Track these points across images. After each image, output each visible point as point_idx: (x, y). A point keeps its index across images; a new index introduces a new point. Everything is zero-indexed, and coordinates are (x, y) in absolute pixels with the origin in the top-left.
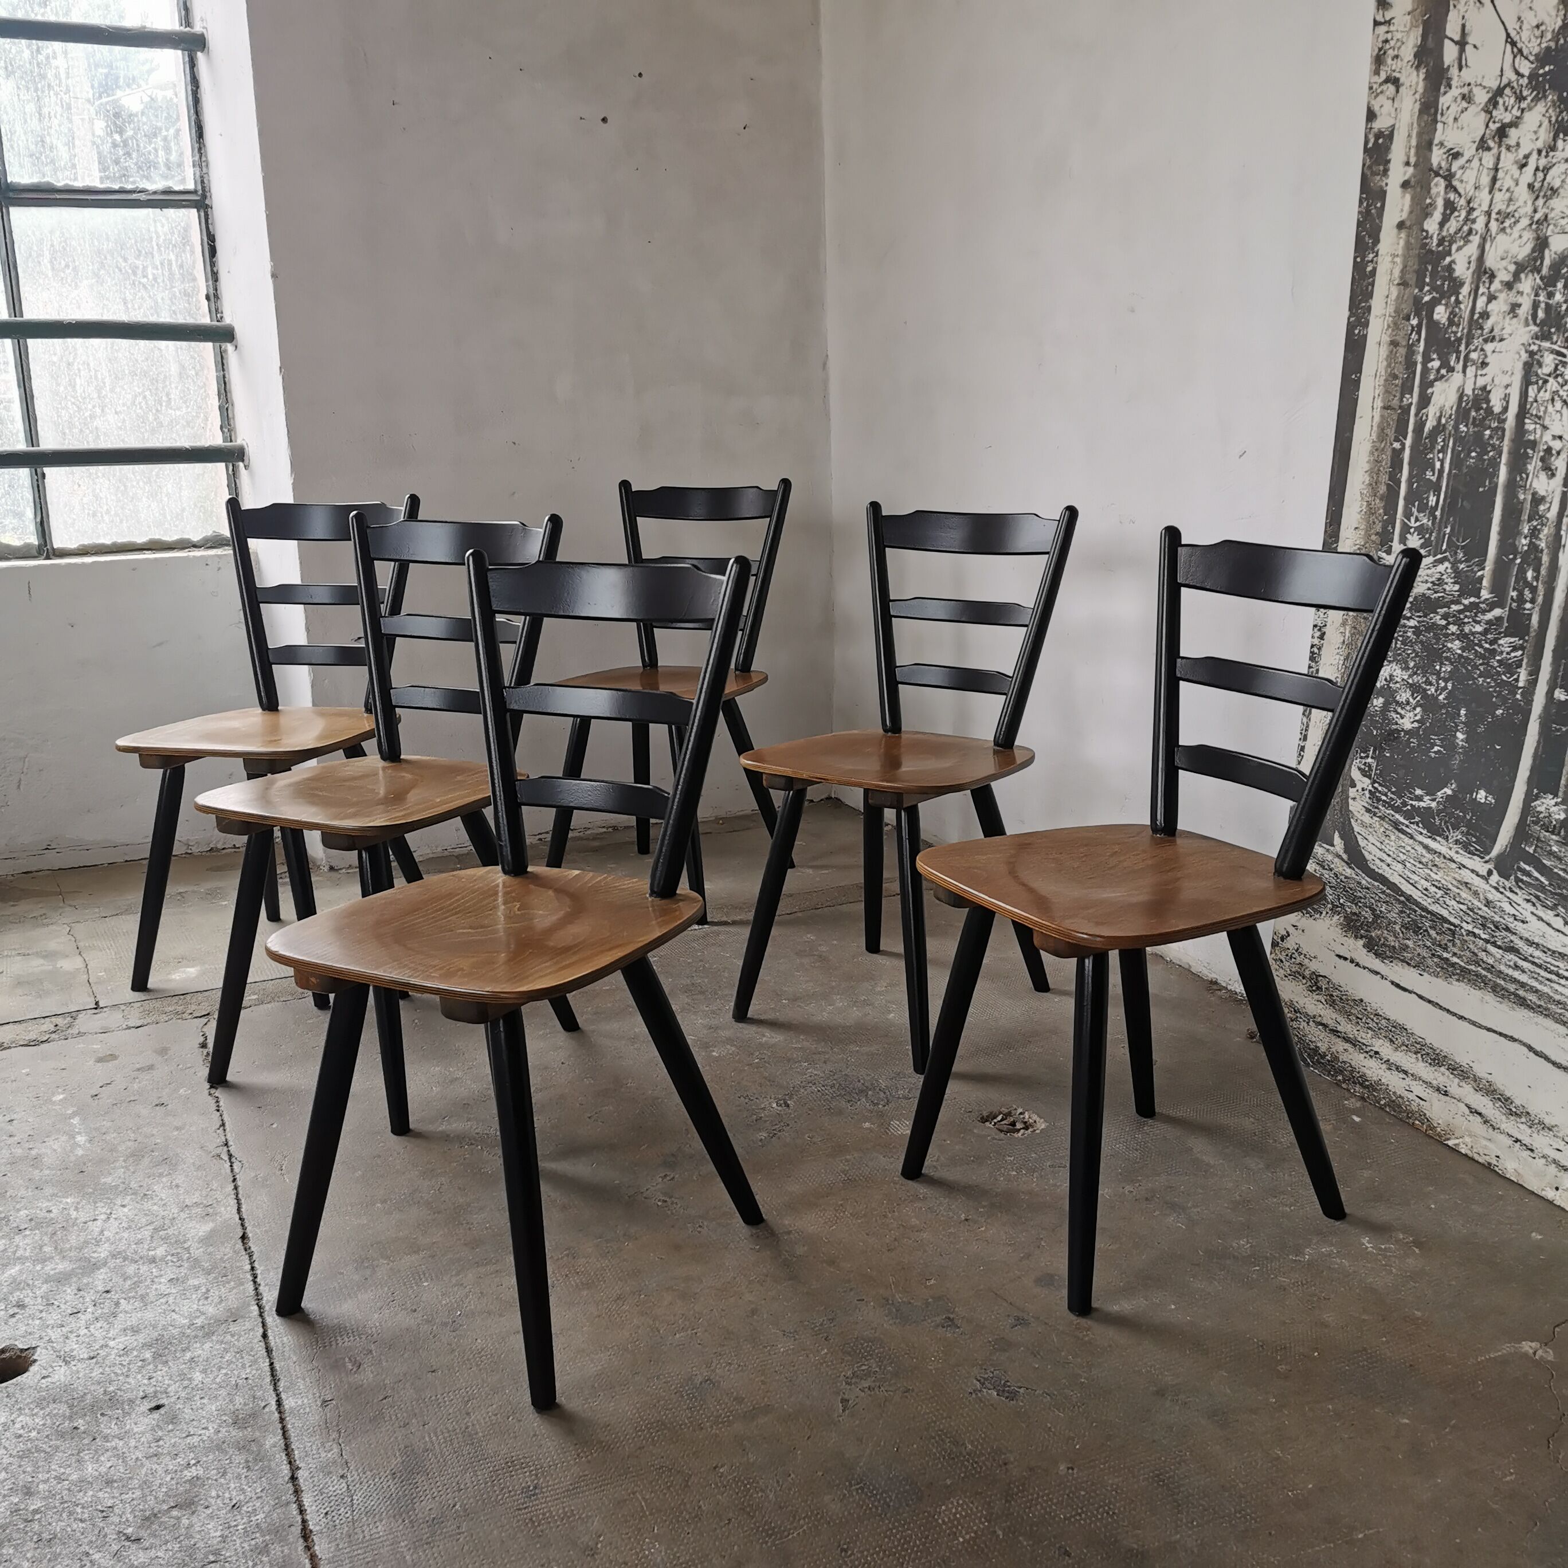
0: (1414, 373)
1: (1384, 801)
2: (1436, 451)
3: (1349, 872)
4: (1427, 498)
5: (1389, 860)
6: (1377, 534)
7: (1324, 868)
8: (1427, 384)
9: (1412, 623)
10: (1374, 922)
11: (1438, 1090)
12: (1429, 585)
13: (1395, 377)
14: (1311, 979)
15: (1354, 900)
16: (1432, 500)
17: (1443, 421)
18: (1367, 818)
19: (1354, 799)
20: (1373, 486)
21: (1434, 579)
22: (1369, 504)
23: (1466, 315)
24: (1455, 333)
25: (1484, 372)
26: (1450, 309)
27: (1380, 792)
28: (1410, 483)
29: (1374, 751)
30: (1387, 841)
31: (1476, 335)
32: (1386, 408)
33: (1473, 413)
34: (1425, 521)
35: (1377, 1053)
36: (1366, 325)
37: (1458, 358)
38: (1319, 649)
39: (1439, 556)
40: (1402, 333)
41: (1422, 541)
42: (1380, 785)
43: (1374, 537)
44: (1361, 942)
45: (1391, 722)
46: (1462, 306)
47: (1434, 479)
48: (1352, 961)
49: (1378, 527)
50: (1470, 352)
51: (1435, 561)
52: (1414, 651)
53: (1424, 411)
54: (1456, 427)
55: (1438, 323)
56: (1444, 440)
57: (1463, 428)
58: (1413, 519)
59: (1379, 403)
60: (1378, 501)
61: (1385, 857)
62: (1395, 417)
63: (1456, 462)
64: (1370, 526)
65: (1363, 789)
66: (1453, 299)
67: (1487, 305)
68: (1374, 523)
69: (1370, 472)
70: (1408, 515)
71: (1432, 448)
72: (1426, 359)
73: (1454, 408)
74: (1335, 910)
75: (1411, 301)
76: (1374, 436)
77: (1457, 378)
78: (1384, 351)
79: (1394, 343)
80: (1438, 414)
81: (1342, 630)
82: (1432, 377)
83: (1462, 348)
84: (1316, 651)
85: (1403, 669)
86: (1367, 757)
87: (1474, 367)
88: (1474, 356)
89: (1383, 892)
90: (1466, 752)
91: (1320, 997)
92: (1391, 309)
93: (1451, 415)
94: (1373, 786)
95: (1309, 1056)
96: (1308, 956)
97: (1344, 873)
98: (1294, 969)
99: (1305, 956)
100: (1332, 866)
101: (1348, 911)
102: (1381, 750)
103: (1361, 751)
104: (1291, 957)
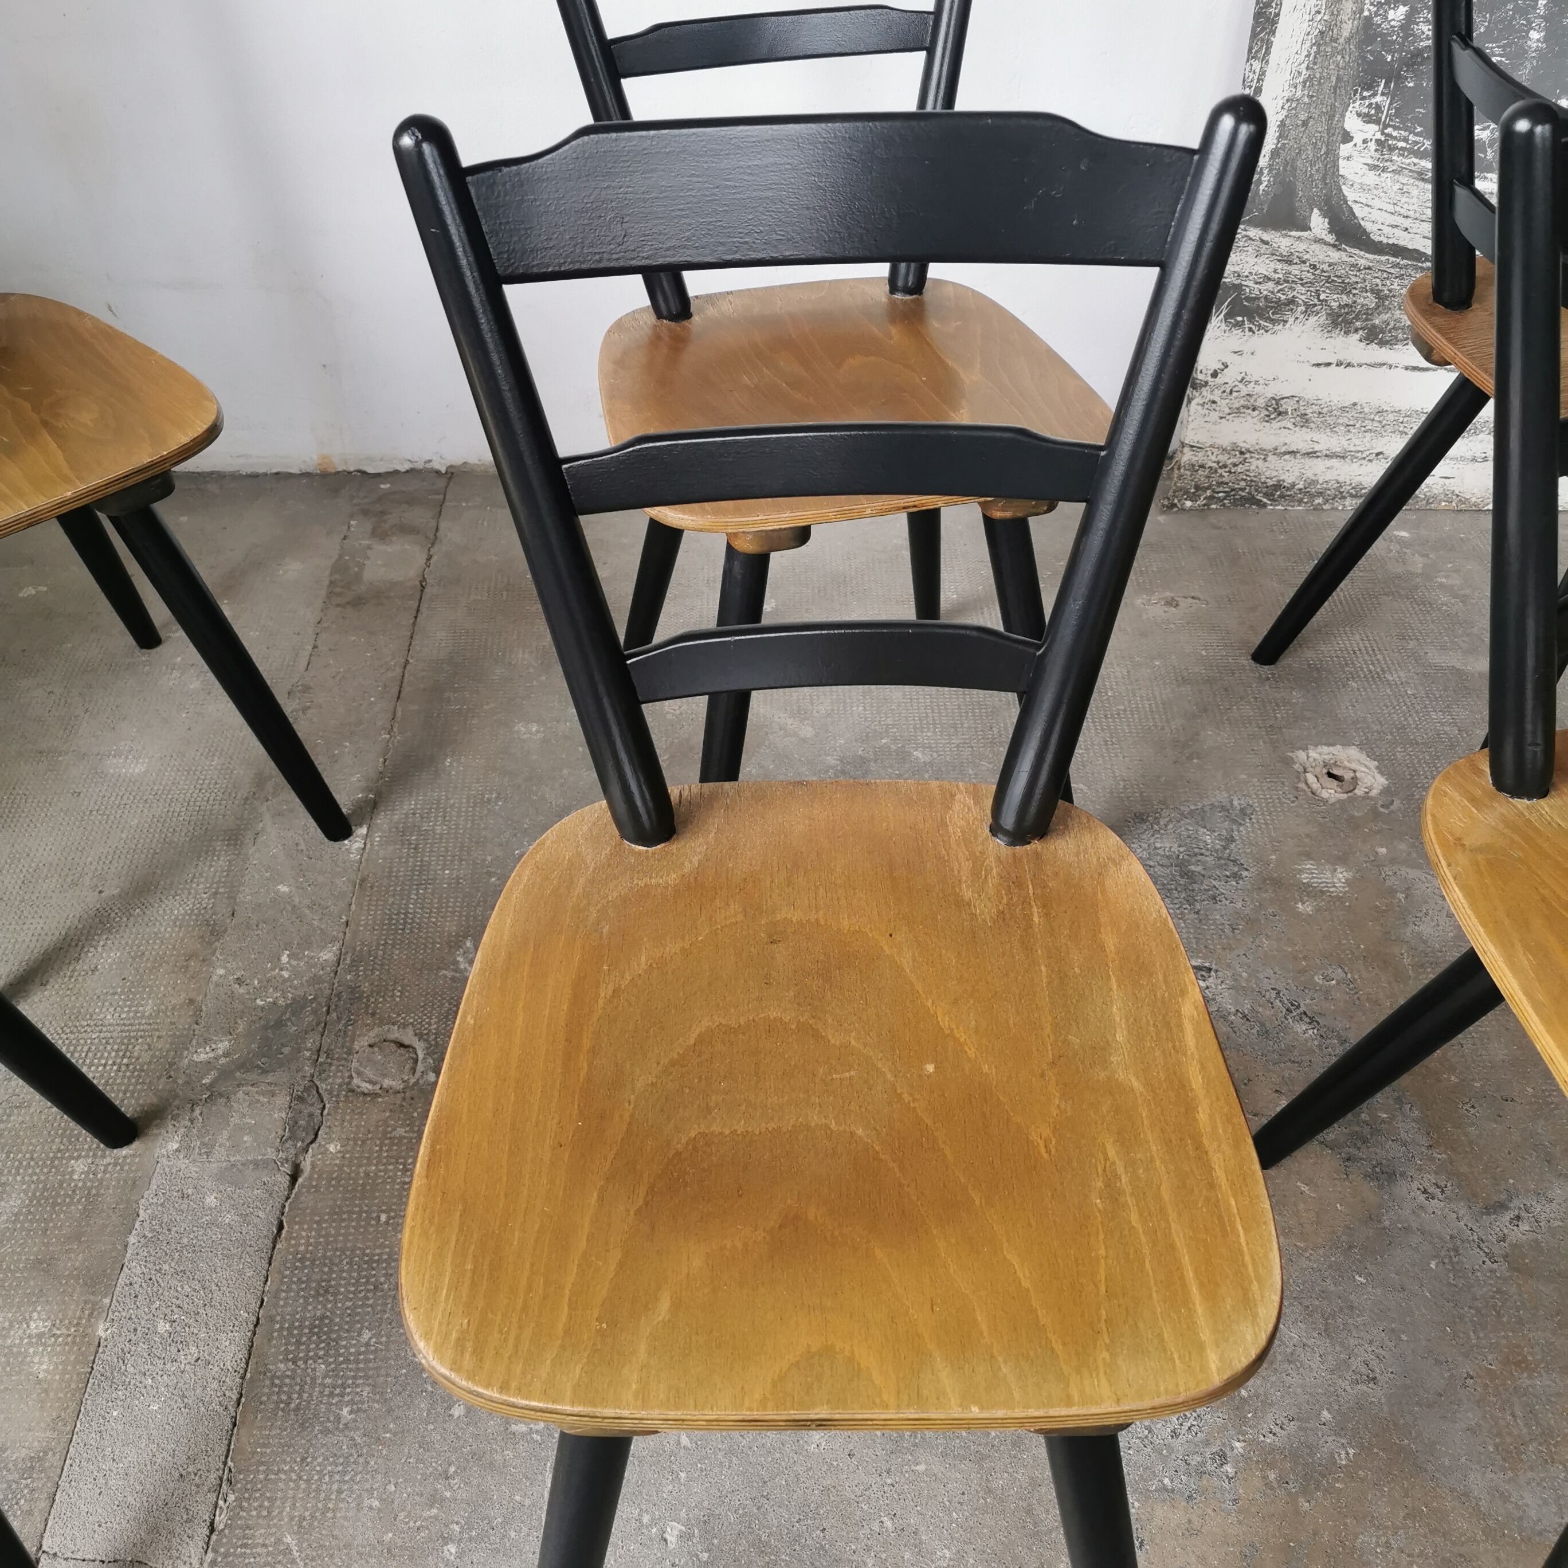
1: (1403, 149)
3: (1335, 256)
5: (1406, 223)
7: (1290, 263)
10: (1377, 307)
11: (1474, 460)
14: (1267, 407)
15: (1345, 288)
18: (1371, 178)
19: (1348, 158)
27: (1395, 138)
29: (1387, 84)
30: (1404, 200)
35: (1378, 454)
42: (1395, 128)
44: (1357, 336)
48: (1339, 364)
61: (1400, 221)
65: (1365, 141)
74: (1309, 309)
86: (1374, 95)
89: (1396, 265)
90: (1541, 54)
91: (1283, 423)
94: (1383, 133)
95: (1266, 495)
96: (1262, 382)
97: (1327, 259)
98: (1237, 405)
99: (1256, 383)
100: (1305, 257)
101: (1335, 305)
102: (1399, 78)
103: (1363, 89)
104: (1231, 392)
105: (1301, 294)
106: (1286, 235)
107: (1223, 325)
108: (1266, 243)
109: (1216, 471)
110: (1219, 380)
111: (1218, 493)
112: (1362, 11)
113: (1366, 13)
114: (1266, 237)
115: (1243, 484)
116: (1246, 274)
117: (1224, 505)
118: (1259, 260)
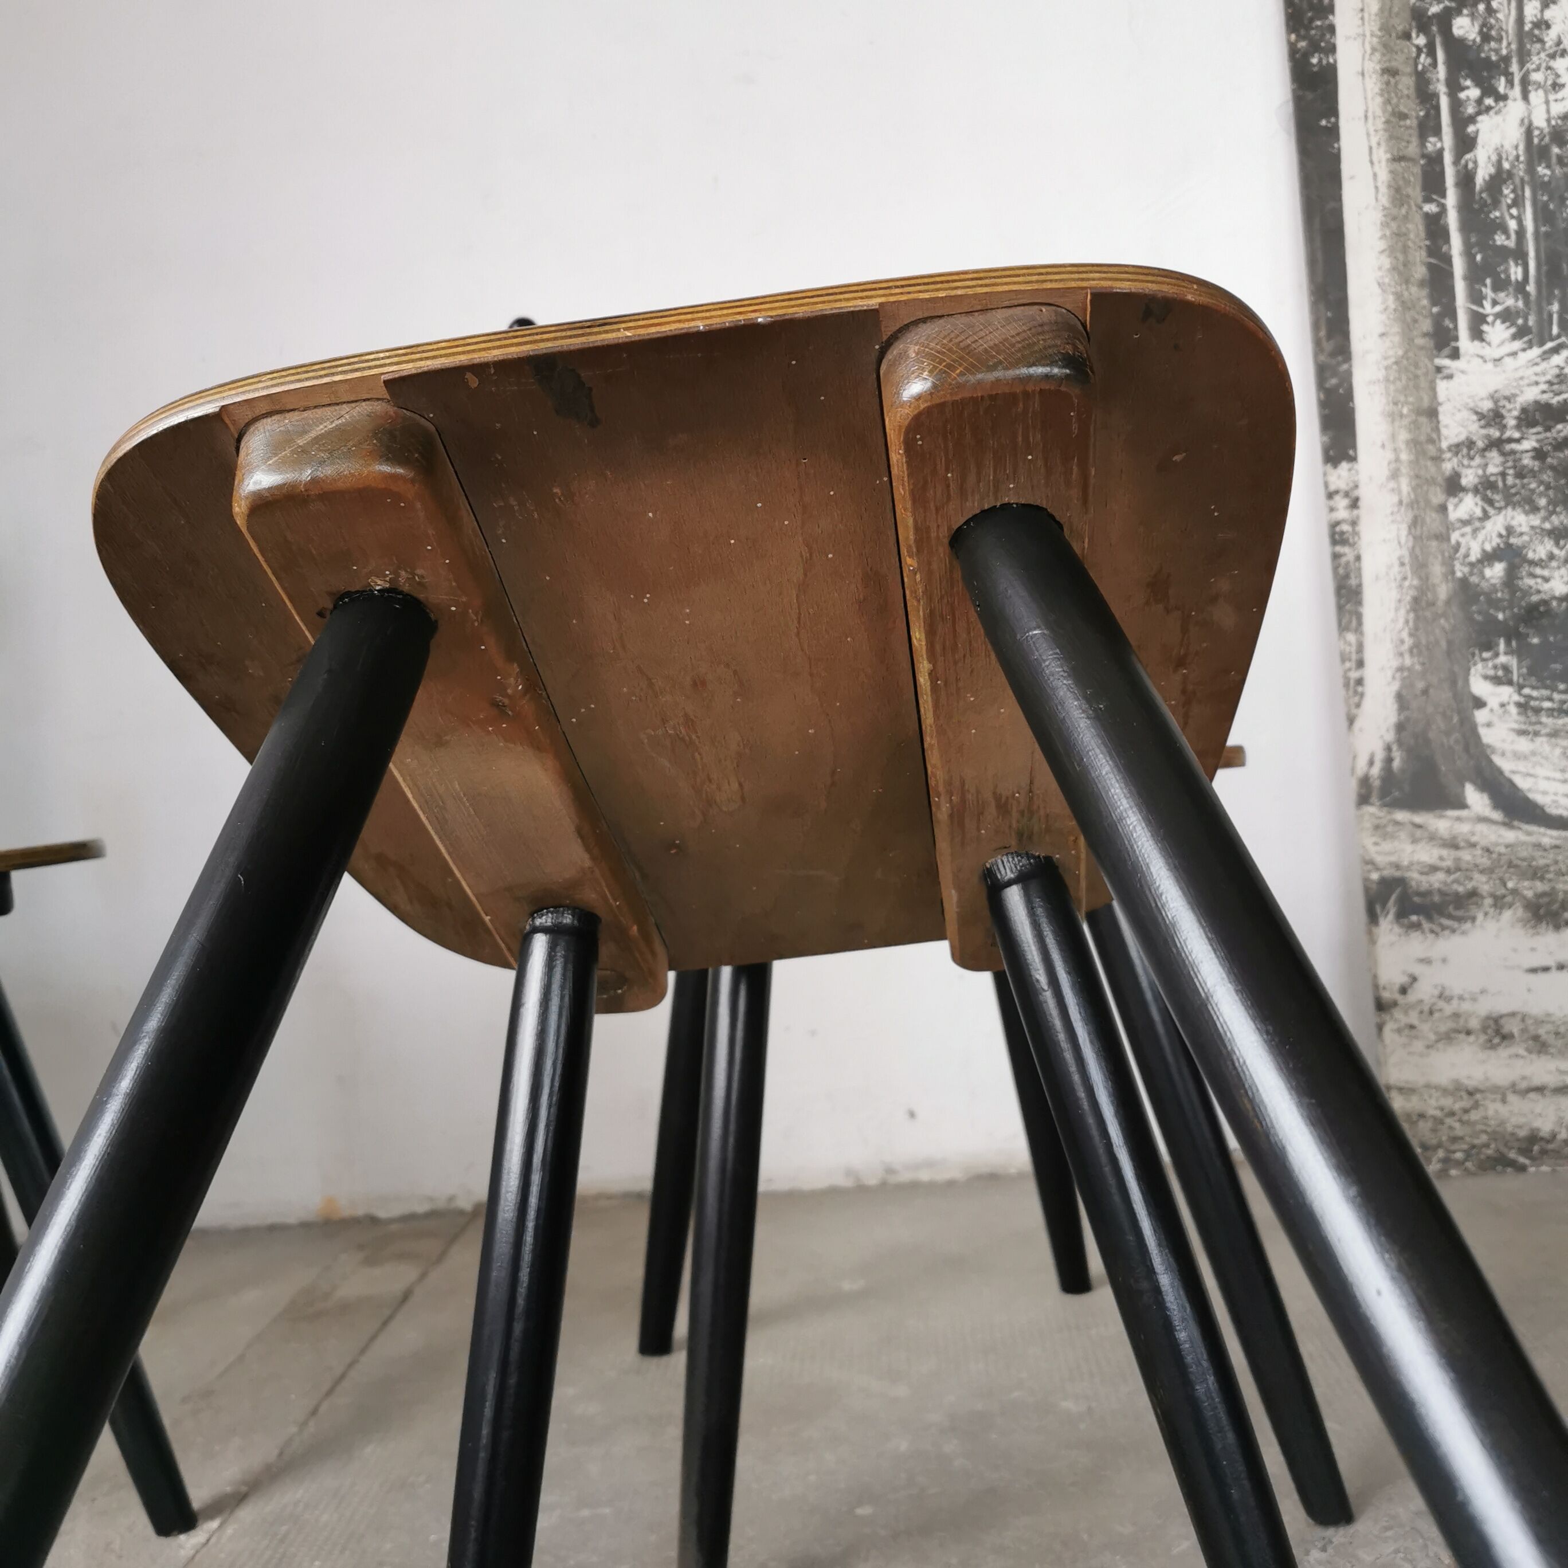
0: (1437, 108)
1: (1550, 709)
2: (1504, 207)
3: (1510, 836)
4: (1507, 271)
6: (1425, 335)
7: (1456, 847)
8: (1461, 122)
9: (1527, 445)
12: (1544, 387)
13: (1403, 116)
14: (1484, 1029)
15: (1536, 874)
16: (1516, 272)
17: (1506, 165)
18: (1523, 745)
19: (1489, 725)
20: (1401, 271)
21: (1548, 377)
22: (1398, 296)
23: (1511, 25)
24: (1497, 51)
25: (1560, 95)
26: (1480, 21)
27: (1536, 699)
28: (1468, 253)
29: (1508, 643)
31: (1534, 50)
32: (1398, 159)
33: (1556, 150)
34: (1510, 302)
36: (1332, 49)
37: (1510, 83)
38: (1354, 523)
39: (1549, 345)
40: (1401, 58)
41: (1513, 330)
42: (1533, 688)
43: (1420, 341)
45: (1527, 592)
46: (1500, 16)
47: (1511, 243)
48: (1561, 967)
49: (1426, 325)
50: (1528, 72)
51: (1545, 353)
52: (1541, 483)
53: (1468, 156)
54: (1531, 170)
55: (1461, 41)
56: (1514, 191)
57: (1542, 170)
58: (1487, 304)
59: (1382, 155)
60: (1414, 289)
62: (1417, 170)
63: (1543, 215)
64: (1408, 328)
65: (1503, 705)
66: (1481, 7)
67: (1542, 11)
68: (1415, 321)
69: (1391, 251)
70: (1476, 298)
71: (1496, 203)
72: (1454, 87)
73: (1521, 147)
74: (1499, 903)
75: (1407, 15)
76: (1384, 200)
77: (1515, 108)
78: (1373, 84)
79: (1390, 72)
80: (1494, 158)
81: (1392, 484)
82: (1470, 110)
83: (1514, 68)
84: (1345, 527)
85: (1527, 513)
86: (1496, 655)
87: (1541, 92)
88: (1537, 77)
91: (1513, 1050)
92: (1373, 26)
93: (1517, 157)
94: (1520, 694)
95: (1522, 1151)
96: (1466, 996)
97: (1501, 841)
98: (1443, 1028)
99: (1461, 998)
100: (1474, 839)
101: (1529, 894)
102: (1521, 637)
103: (1481, 651)
104: (1431, 1013)
105: (1483, 884)
106: (1441, 817)
107: (1397, 929)
108: (1419, 826)
109: (1442, 1122)
110: (1412, 997)
111: (1454, 1152)
112: (1453, 573)
113: (1459, 574)
114: (1419, 818)
115: (1484, 1138)
116: (1406, 863)
117: (1466, 1169)
118: (1419, 847)
